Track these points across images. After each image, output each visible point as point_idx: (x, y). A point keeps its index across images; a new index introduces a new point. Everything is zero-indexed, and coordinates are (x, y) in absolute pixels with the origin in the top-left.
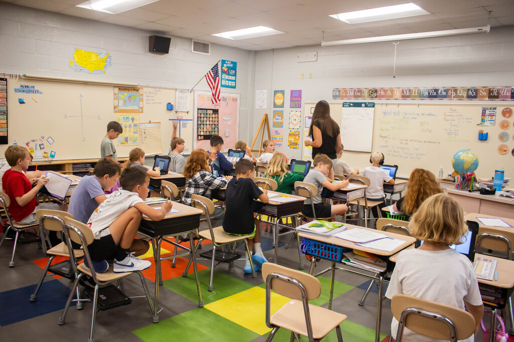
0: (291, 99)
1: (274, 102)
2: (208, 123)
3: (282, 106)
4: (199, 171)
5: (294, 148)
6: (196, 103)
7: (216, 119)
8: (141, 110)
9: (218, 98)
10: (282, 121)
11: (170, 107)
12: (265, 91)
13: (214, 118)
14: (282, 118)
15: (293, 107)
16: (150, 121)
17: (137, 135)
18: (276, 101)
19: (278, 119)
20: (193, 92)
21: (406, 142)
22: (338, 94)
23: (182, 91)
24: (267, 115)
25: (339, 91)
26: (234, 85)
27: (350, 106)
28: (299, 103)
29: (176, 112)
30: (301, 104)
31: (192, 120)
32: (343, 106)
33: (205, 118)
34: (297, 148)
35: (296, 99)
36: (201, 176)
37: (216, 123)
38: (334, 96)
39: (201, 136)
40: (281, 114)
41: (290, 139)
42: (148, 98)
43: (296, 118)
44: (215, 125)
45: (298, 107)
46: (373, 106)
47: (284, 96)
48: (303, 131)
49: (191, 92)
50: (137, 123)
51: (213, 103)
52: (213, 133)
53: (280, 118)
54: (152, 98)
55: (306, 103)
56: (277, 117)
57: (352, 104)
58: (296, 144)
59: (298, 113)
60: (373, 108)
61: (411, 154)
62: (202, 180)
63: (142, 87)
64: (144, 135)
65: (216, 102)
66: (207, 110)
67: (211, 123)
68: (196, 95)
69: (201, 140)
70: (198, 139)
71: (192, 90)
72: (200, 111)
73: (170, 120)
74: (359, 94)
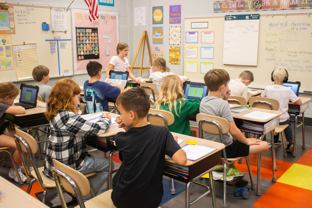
0: (170, 15)
1: (153, 19)
2: (87, 42)
3: (161, 22)
4: (60, 111)
5: (175, 64)
6: (74, 22)
7: (96, 38)
8: (12, 31)
9: (96, 14)
10: (162, 37)
11: (46, 27)
12: (144, 8)
13: (93, 37)
14: (162, 34)
15: (173, 23)
16: (24, 43)
17: (10, 59)
18: (155, 17)
19: (158, 36)
20: (69, 11)
21: (295, 54)
22: (219, 7)
23: (58, 9)
24: (146, 32)
25: (221, 4)
26: (112, 3)
27: (233, 19)
28: (180, 18)
29: (53, 32)
30: (180, 19)
31: (70, 40)
32: (226, 20)
33: (84, 38)
34: (178, 64)
35: (175, 14)
36: (62, 118)
37: (96, 42)
38: (215, 10)
39: (81, 56)
40: (160, 30)
41: (171, 55)
42: (20, 18)
43: (176, 34)
44: (95, 44)
45: (178, 23)
46: (258, 18)
47: (163, 12)
48: (184, 46)
49: (67, 10)
50: (10, 45)
51: (91, 21)
52: (94, 53)
53: (160, 34)
54: (24, 18)
55: (186, 18)
56: (156, 34)
57: (235, 17)
58: (177, 60)
59: (178, 29)
60: (258, 20)
61: (300, 67)
62: (64, 124)
63: (12, 5)
64: (18, 58)
65: (94, 19)
66: (86, 28)
67: (91, 42)
68: (73, 13)
69: (81, 60)
70: (78, 60)
71: (68, 8)
72: (78, 31)
73: (46, 40)
74: (242, 6)
